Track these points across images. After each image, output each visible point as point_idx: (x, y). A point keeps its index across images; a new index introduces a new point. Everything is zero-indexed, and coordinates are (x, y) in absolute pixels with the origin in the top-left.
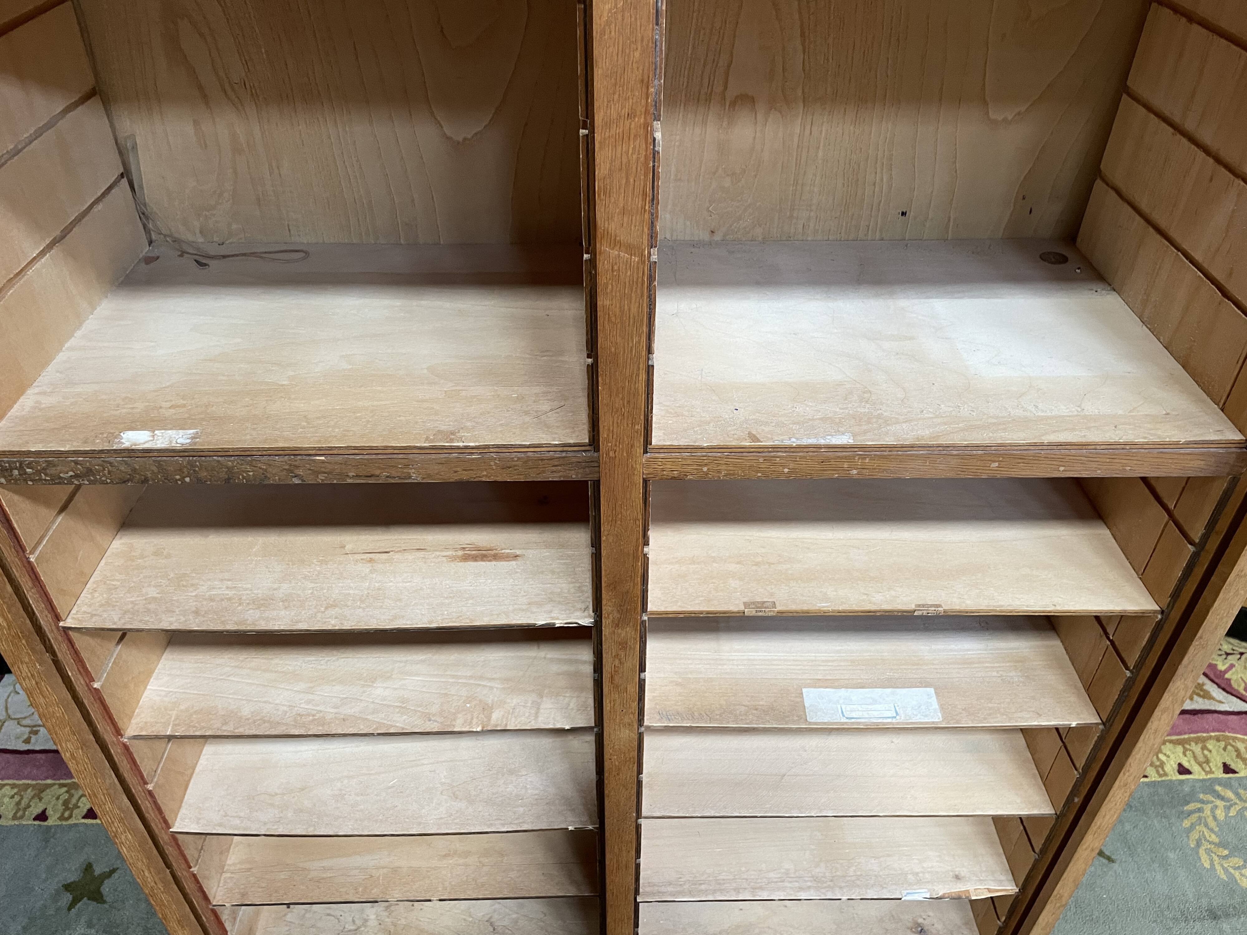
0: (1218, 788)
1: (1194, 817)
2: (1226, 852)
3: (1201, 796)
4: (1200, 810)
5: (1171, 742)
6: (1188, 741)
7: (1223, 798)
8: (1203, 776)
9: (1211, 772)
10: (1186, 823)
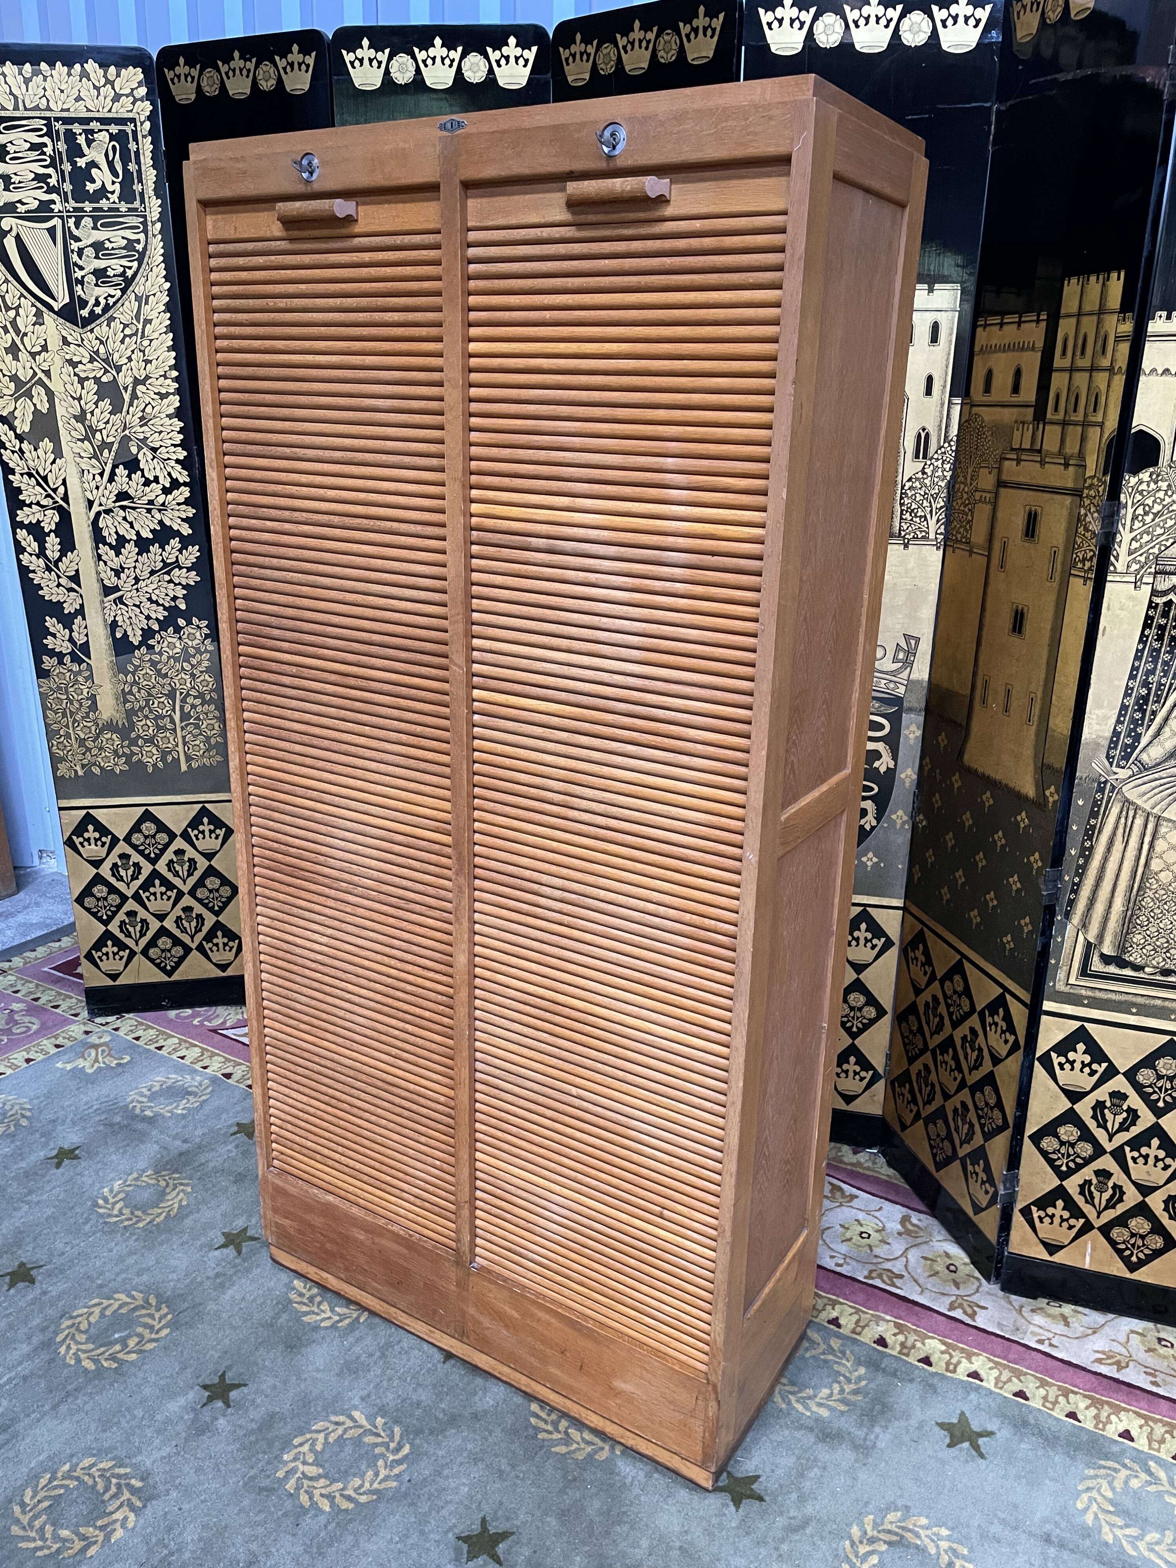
0: (1151, 1464)
1: (1103, 1472)
2: (1111, 1509)
3: (1127, 1461)
4: (1116, 1470)
5: (1135, 1412)
6: (1156, 1421)
7: (1151, 1474)
8: (1146, 1449)
9: (1158, 1451)
10: (1092, 1472)
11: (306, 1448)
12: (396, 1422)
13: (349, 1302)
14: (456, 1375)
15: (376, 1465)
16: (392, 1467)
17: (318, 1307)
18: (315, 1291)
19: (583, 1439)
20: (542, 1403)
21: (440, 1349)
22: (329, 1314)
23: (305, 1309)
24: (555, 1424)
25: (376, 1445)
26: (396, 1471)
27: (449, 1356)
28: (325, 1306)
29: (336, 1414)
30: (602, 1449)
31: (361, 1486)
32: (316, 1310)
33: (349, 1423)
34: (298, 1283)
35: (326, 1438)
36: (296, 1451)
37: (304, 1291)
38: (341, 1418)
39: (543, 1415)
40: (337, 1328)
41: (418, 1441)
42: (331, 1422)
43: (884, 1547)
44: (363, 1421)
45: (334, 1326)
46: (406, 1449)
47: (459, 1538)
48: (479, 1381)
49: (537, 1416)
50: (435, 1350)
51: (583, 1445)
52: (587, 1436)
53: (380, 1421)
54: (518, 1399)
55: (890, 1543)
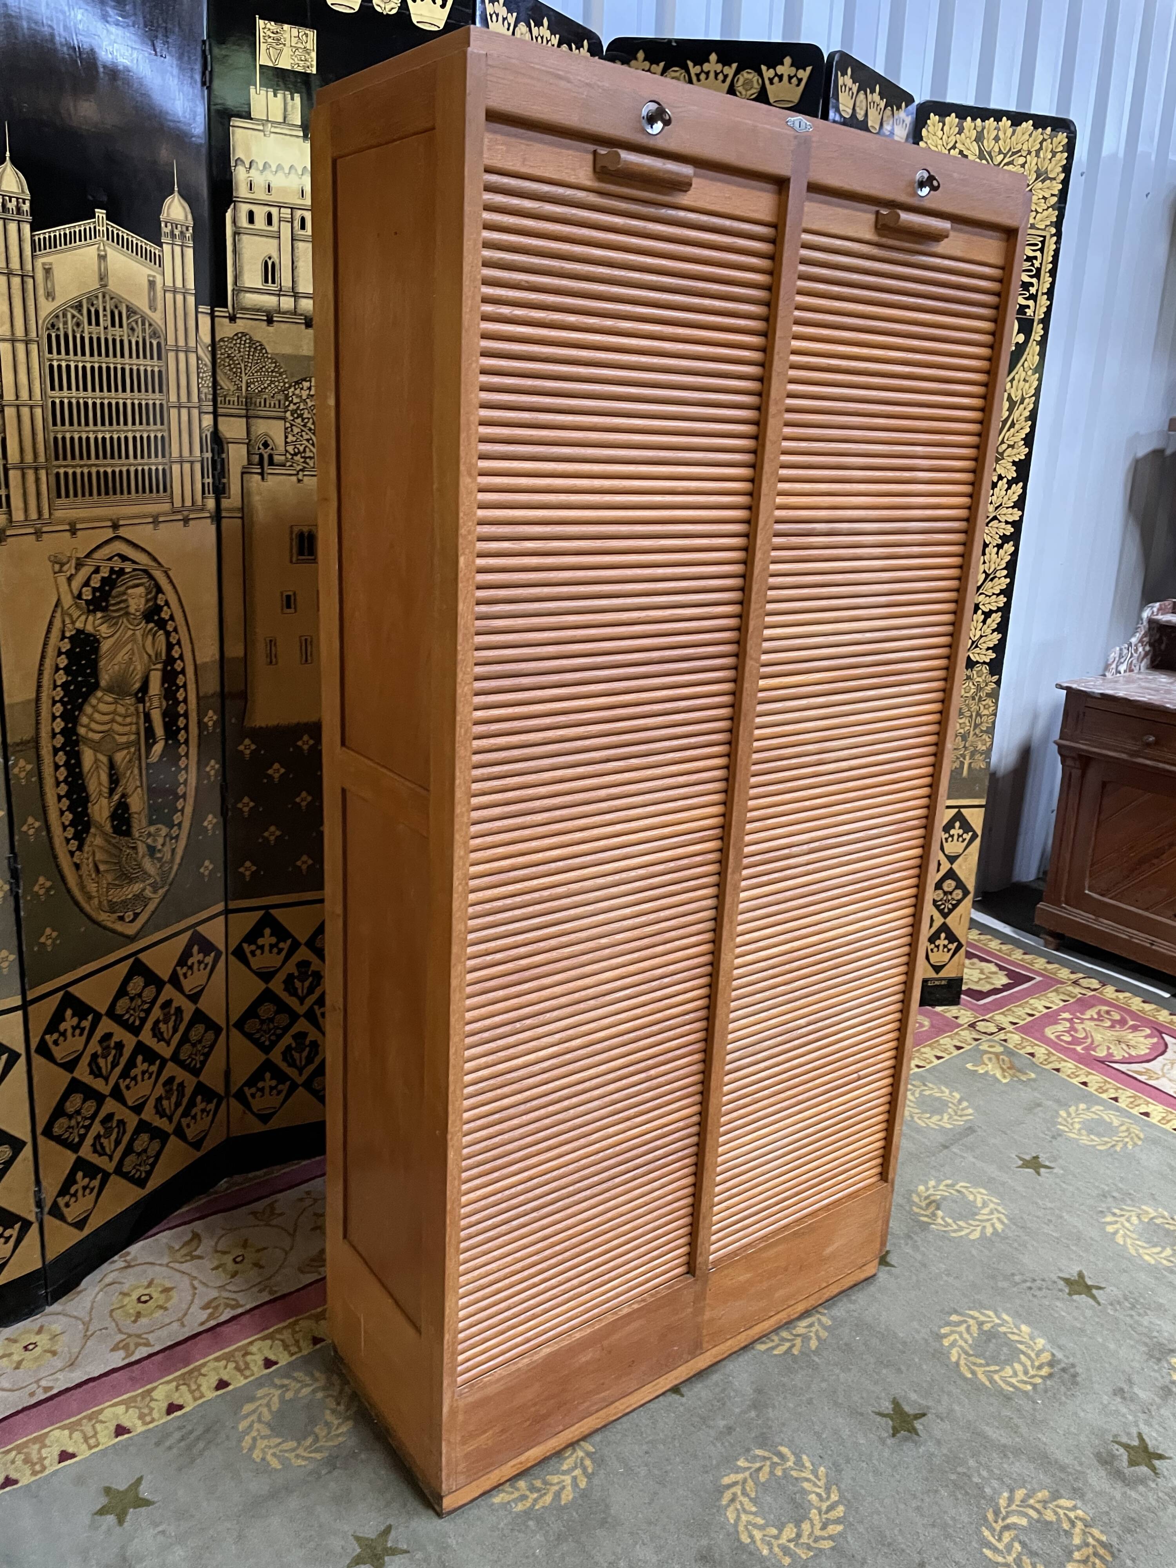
11: (758, 1534)
12: (748, 1450)
13: (558, 1454)
14: (700, 1392)
15: (796, 1479)
16: (803, 1466)
17: (552, 1485)
18: (522, 1484)
19: (806, 1327)
20: (759, 1340)
21: (663, 1394)
22: (568, 1479)
23: (548, 1499)
24: (784, 1340)
25: (772, 1473)
26: (808, 1464)
27: (675, 1390)
28: (555, 1479)
29: (719, 1499)
30: (819, 1320)
31: (819, 1495)
32: (556, 1488)
33: (737, 1489)
34: (498, 1499)
35: (752, 1513)
36: (759, 1543)
37: (516, 1495)
38: (728, 1495)
39: (771, 1345)
40: (593, 1473)
41: (777, 1440)
42: (728, 1505)
43: (940, 1213)
44: (740, 1477)
45: (589, 1477)
46: (784, 1450)
47: (894, 1435)
48: (716, 1377)
49: (773, 1348)
50: (661, 1398)
51: (814, 1329)
52: (804, 1323)
53: (741, 1463)
54: (748, 1356)
55: (938, 1208)
